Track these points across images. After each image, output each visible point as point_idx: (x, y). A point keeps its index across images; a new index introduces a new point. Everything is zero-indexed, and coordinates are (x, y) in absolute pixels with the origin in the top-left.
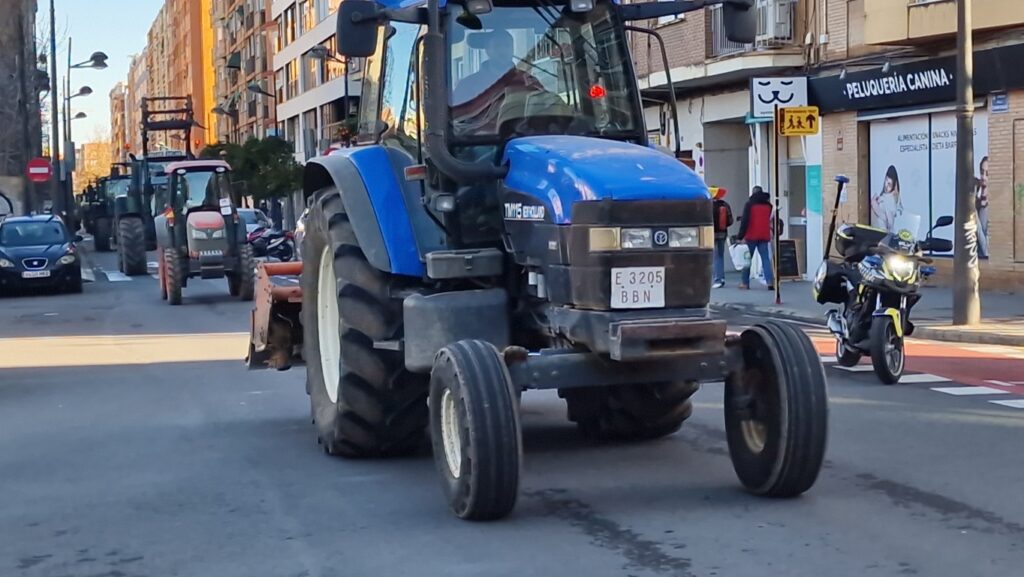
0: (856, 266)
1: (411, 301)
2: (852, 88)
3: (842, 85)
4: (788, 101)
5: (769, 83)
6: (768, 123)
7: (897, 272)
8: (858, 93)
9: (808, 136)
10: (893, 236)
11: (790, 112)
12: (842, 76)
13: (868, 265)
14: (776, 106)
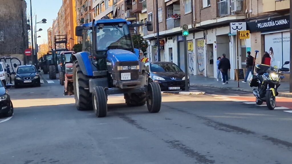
0: (261, 76)
1: (90, 80)
2: (259, 25)
3: (256, 24)
4: (241, 29)
5: (235, 24)
6: (235, 35)
7: (273, 78)
8: (261, 26)
9: (247, 39)
10: (272, 67)
11: (241, 32)
12: (256, 22)
13: (265, 76)
14: (237, 30)
